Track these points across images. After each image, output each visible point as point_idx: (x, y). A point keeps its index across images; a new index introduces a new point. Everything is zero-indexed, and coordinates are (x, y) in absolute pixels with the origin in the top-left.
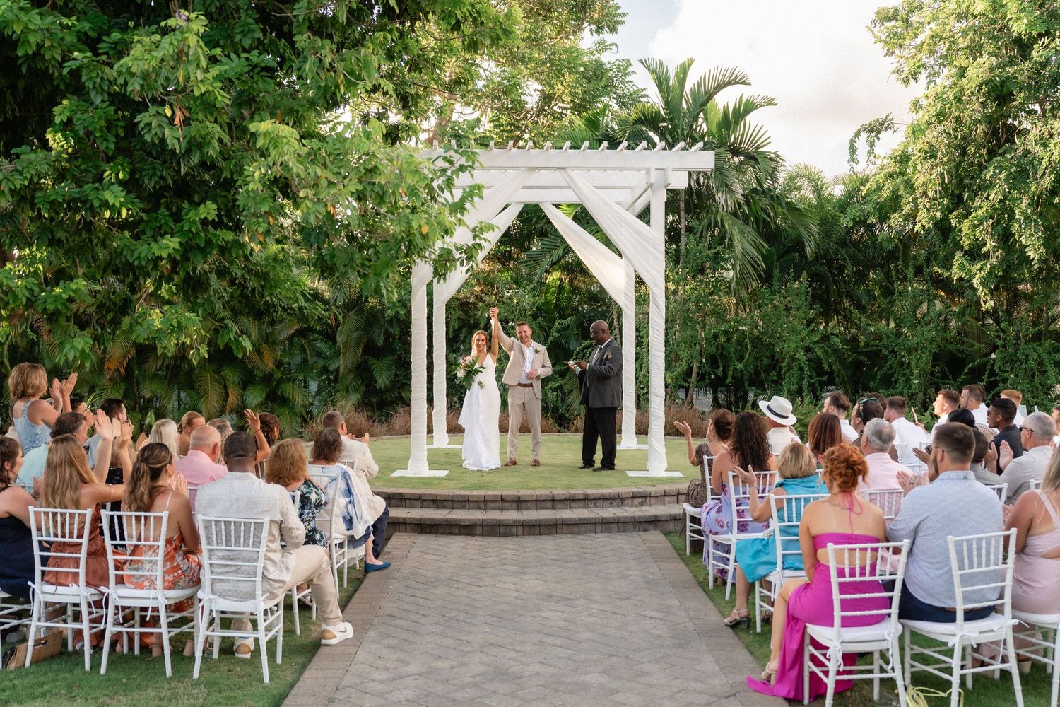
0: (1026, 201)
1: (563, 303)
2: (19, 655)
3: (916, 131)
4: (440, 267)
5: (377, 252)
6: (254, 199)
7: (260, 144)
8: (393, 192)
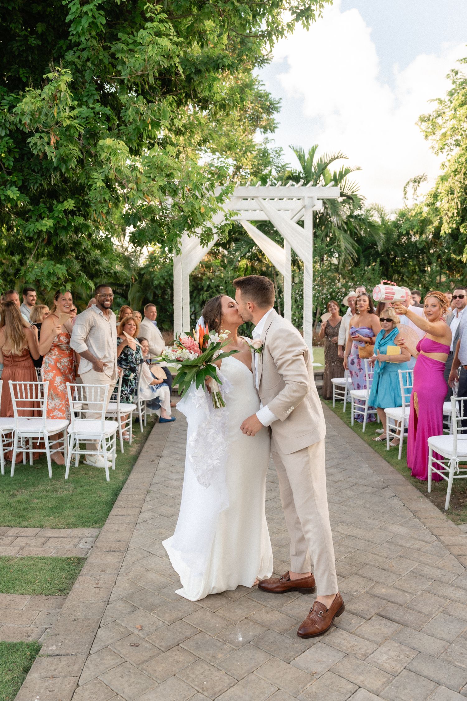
4: (205, 238)
5: (169, 228)
6: (100, 192)
7: (103, 156)
8: (182, 188)
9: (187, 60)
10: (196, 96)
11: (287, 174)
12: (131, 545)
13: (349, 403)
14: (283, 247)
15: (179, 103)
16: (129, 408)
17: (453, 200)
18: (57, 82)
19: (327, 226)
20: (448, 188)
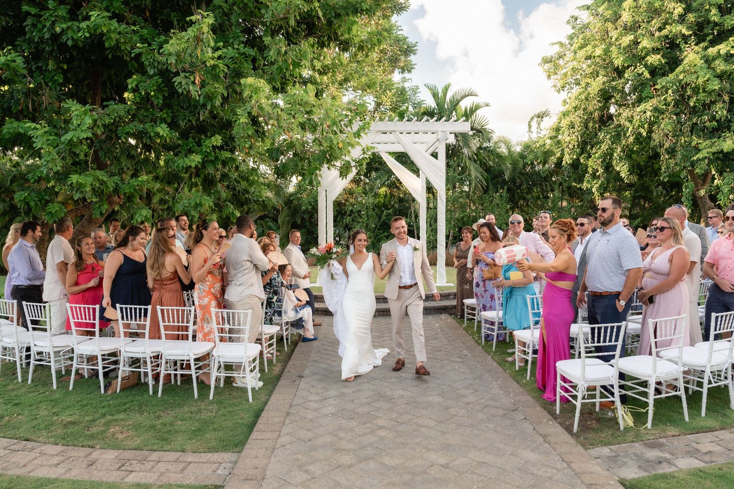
0: (619, 149)
1: (387, 203)
2: (113, 386)
3: (565, 114)
4: (344, 171)
5: (310, 162)
6: (243, 127)
7: (246, 94)
8: (322, 124)
9: (328, 4)
10: (336, 39)
11: (422, 111)
12: (268, 473)
13: (479, 322)
14: (418, 176)
15: (322, 45)
16: (273, 330)
17: (574, 133)
18: (199, 25)
19: (458, 157)
20: (569, 123)
